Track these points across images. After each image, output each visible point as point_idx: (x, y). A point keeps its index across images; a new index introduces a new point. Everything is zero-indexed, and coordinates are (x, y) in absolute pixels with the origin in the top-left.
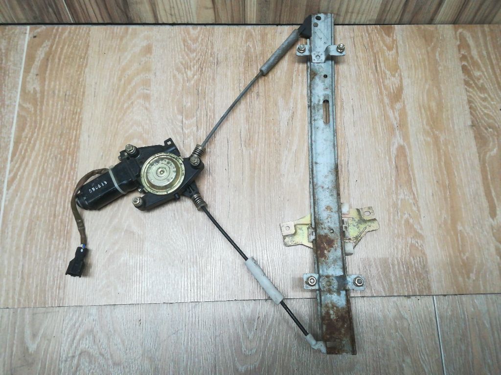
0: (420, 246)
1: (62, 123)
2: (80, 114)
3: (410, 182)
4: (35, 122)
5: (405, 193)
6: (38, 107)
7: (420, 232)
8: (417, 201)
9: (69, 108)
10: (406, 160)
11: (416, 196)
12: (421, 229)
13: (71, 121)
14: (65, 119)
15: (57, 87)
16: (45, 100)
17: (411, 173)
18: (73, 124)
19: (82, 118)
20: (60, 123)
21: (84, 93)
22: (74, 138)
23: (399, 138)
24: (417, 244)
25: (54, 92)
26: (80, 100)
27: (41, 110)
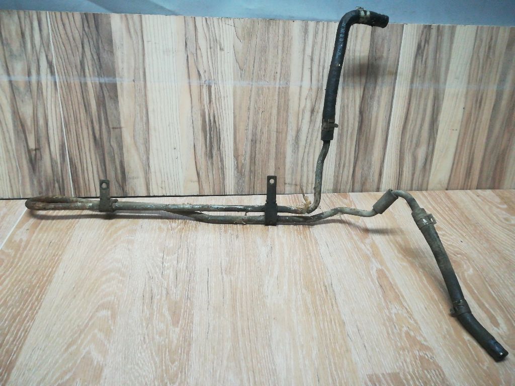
0: (431, 359)
1: (39, 263)
2: (60, 256)
3: (398, 298)
4: (12, 263)
5: (397, 308)
6: (20, 252)
7: (425, 343)
8: (411, 314)
9: (51, 251)
10: (388, 280)
11: (409, 310)
12: (425, 340)
13: (50, 261)
14: (44, 259)
15: (44, 237)
16: (29, 246)
17: (397, 291)
18: (50, 263)
19: (61, 259)
20: (38, 263)
21: (69, 240)
22: (48, 274)
23: (376, 264)
24: (426, 357)
25: (40, 241)
26: (64, 246)
27: (21, 254)
